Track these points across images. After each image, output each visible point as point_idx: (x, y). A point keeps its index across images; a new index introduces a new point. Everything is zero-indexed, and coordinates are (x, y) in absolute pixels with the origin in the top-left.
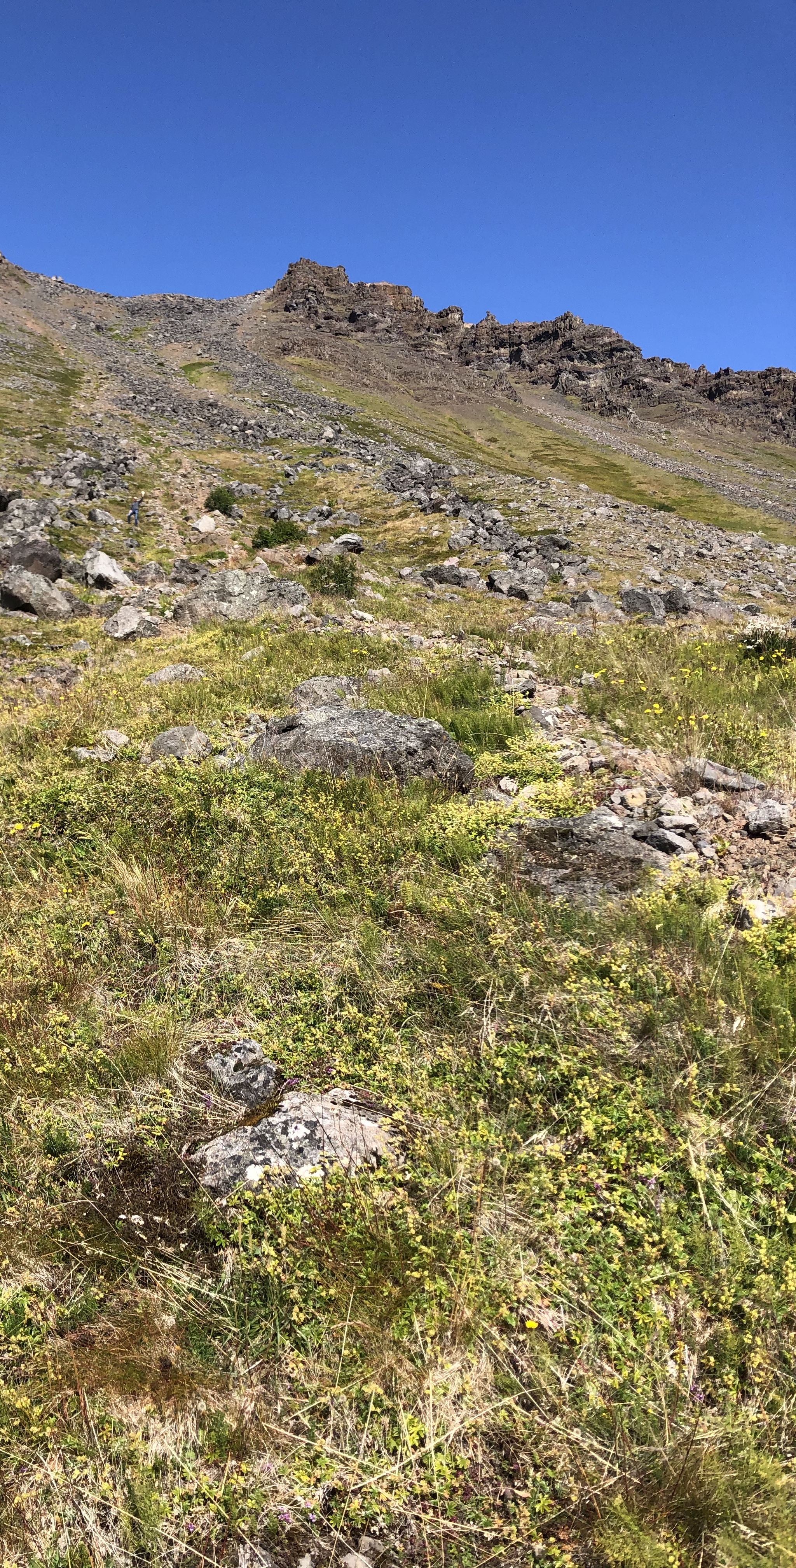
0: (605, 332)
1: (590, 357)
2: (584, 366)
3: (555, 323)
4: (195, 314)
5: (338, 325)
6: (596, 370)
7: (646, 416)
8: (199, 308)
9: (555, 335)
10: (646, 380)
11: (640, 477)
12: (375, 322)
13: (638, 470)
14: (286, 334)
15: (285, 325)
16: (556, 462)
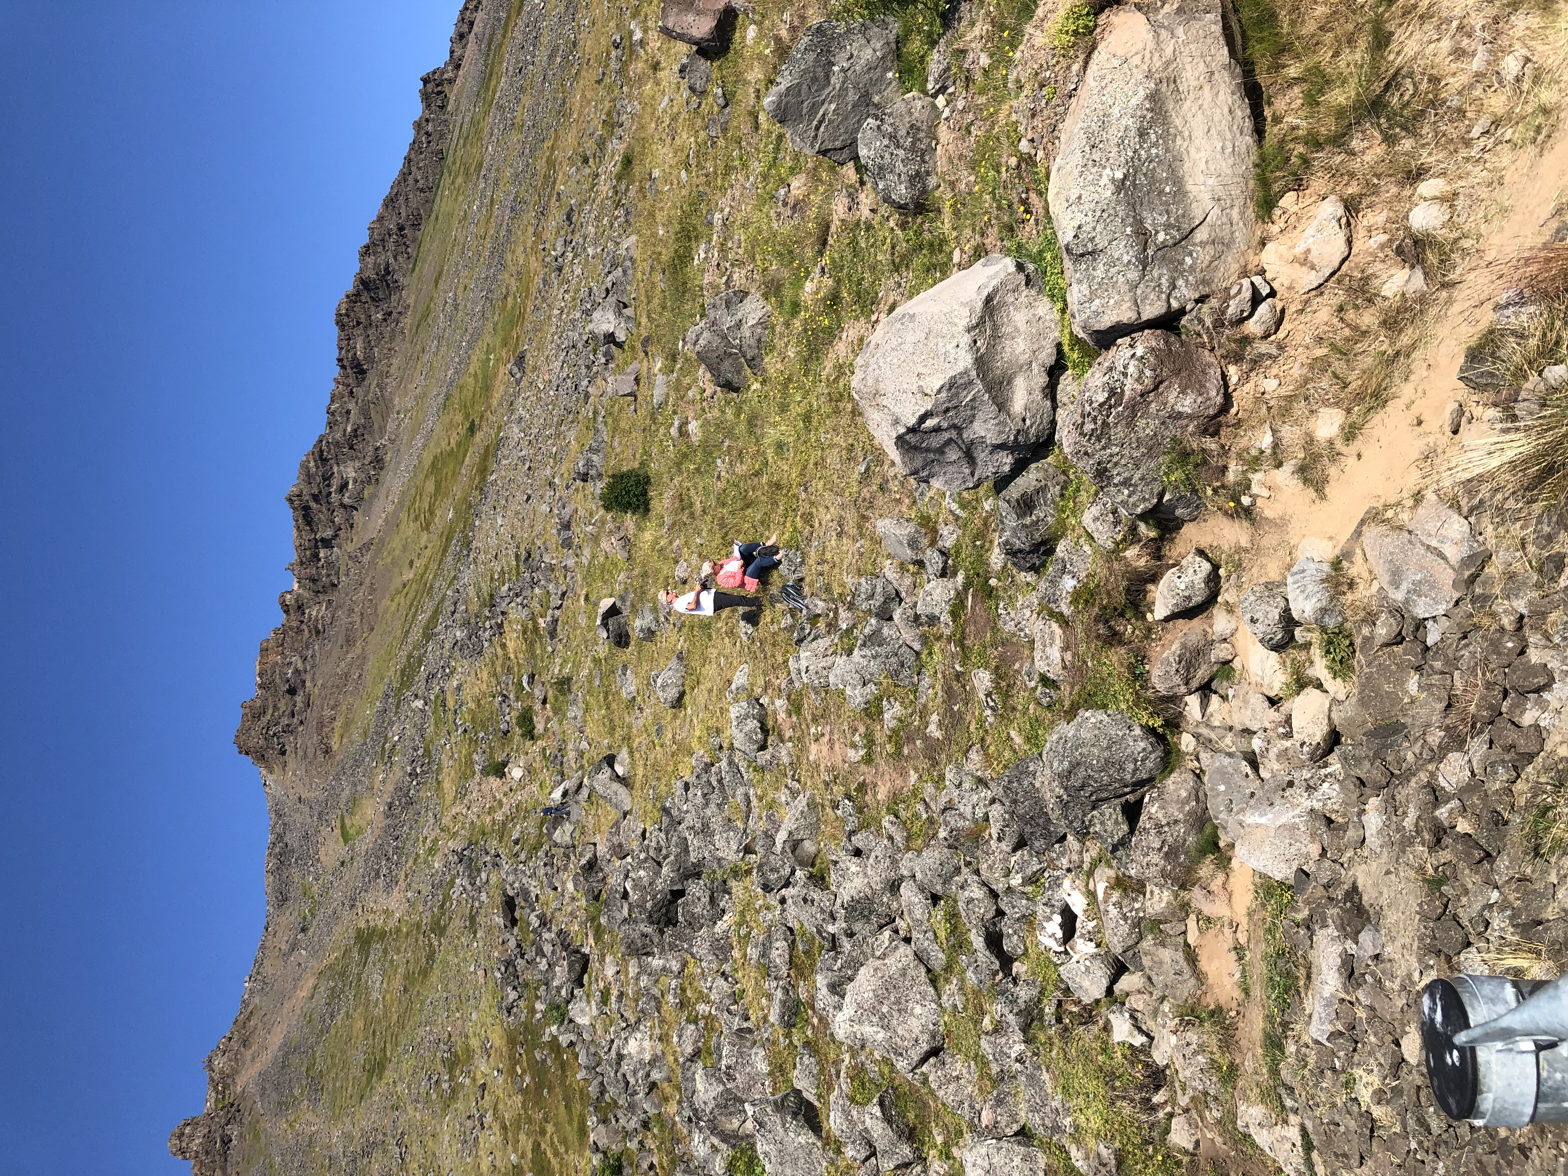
0: (305, 466)
1: (327, 478)
2: (335, 483)
3: (295, 509)
4: (287, 839)
5: (300, 704)
6: (339, 472)
7: (382, 429)
8: (280, 837)
9: (306, 508)
10: (349, 429)
11: (444, 444)
12: (297, 671)
13: (438, 444)
14: (310, 751)
15: (300, 753)
16: (431, 512)
